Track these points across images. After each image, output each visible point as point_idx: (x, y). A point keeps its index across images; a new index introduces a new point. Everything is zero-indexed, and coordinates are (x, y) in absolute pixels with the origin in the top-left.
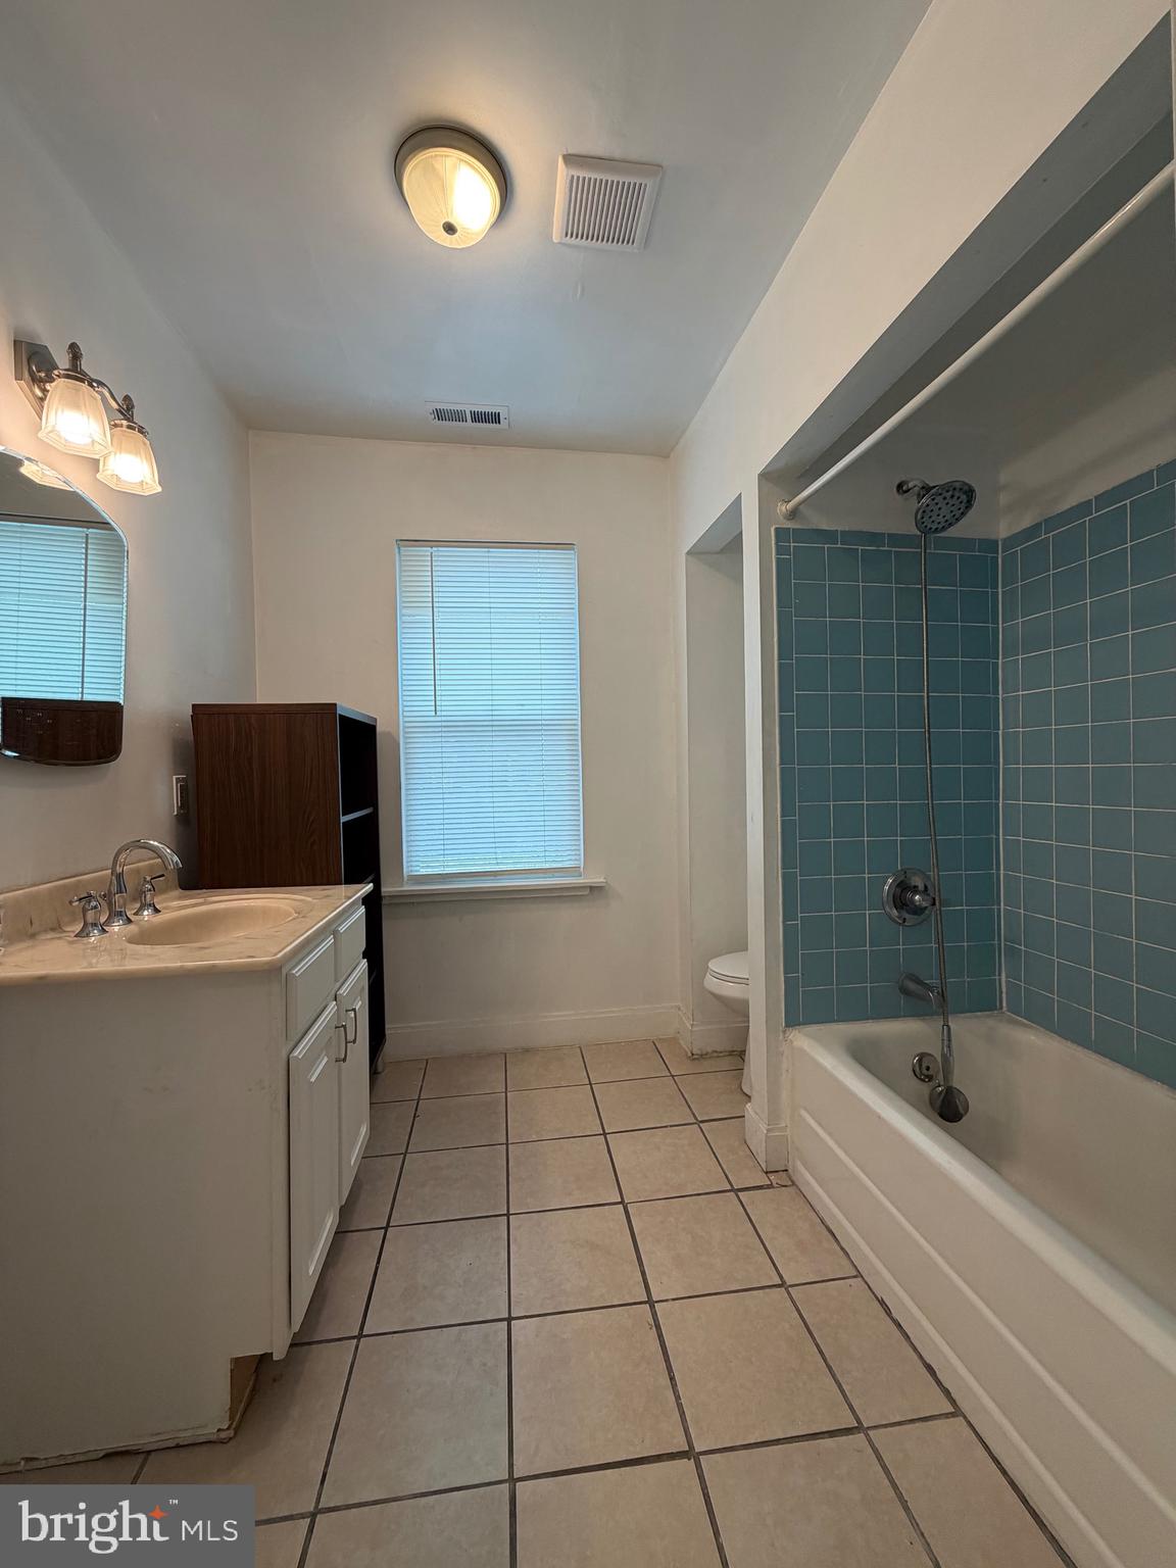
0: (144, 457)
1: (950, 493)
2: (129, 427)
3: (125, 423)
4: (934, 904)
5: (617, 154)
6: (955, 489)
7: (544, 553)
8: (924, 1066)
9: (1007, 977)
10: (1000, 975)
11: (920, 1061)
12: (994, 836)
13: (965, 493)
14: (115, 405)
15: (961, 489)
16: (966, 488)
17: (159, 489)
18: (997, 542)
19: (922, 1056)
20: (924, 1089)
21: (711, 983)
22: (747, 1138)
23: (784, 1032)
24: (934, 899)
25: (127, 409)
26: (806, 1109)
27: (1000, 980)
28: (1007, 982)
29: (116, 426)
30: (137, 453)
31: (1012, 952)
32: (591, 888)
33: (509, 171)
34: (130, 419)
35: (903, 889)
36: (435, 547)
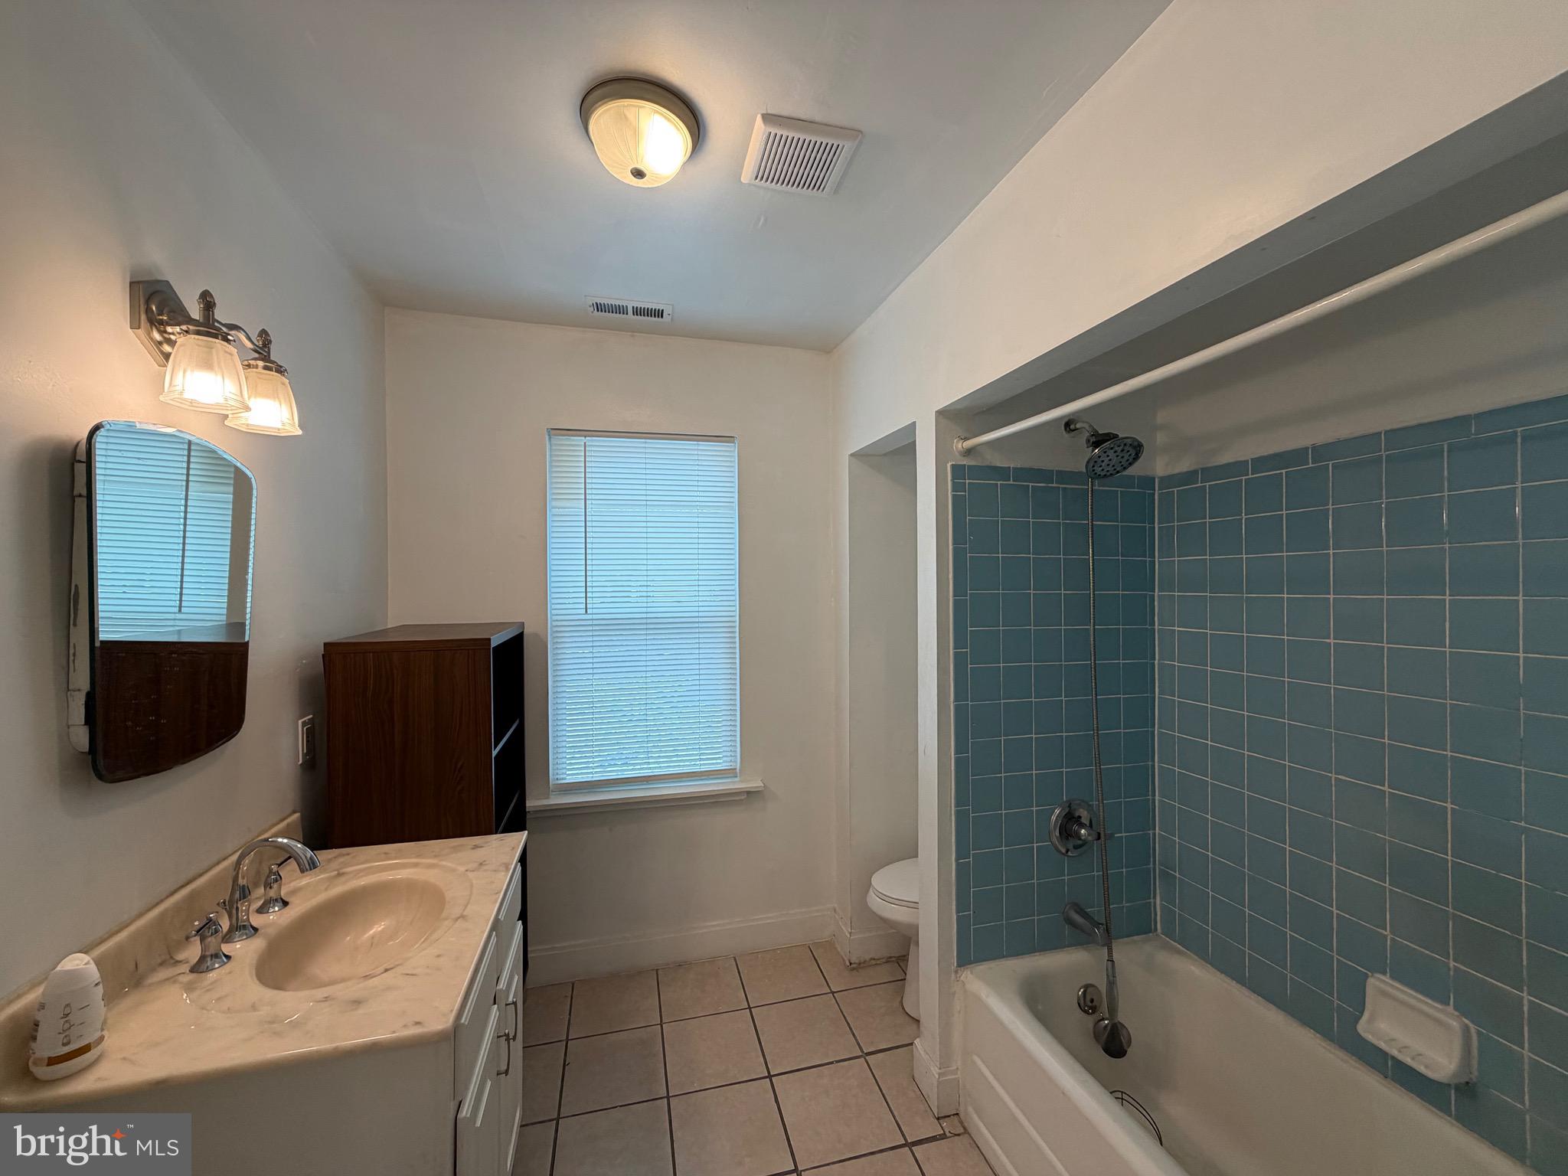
0: (282, 401)
1: (1121, 448)
2: (266, 368)
3: (261, 363)
4: (1099, 838)
5: (818, 118)
6: (1125, 445)
7: (704, 445)
8: (1088, 998)
9: (1161, 900)
10: (1155, 897)
11: (1084, 993)
12: (1150, 763)
13: (1135, 448)
14: (249, 345)
15: (1131, 445)
16: (1136, 443)
17: (300, 432)
18: (1153, 479)
19: (1087, 987)
20: (1090, 1021)
21: (874, 902)
22: (915, 1075)
23: (956, 972)
24: (1099, 834)
25: (263, 351)
26: (979, 1056)
27: (1155, 903)
28: (1162, 906)
29: (249, 366)
30: (274, 395)
31: (1165, 875)
32: (748, 793)
33: (703, 121)
34: (266, 358)
35: (1070, 822)
36: (589, 436)
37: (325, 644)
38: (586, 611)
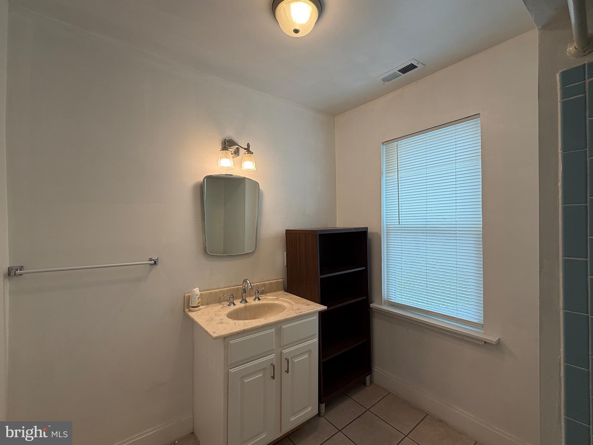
2: (248, 153)
7: (459, 126)
25: (248, 149)
32: (485, 342)
36: (399, 141)
37: (286, 230)
38: (399, 224)
